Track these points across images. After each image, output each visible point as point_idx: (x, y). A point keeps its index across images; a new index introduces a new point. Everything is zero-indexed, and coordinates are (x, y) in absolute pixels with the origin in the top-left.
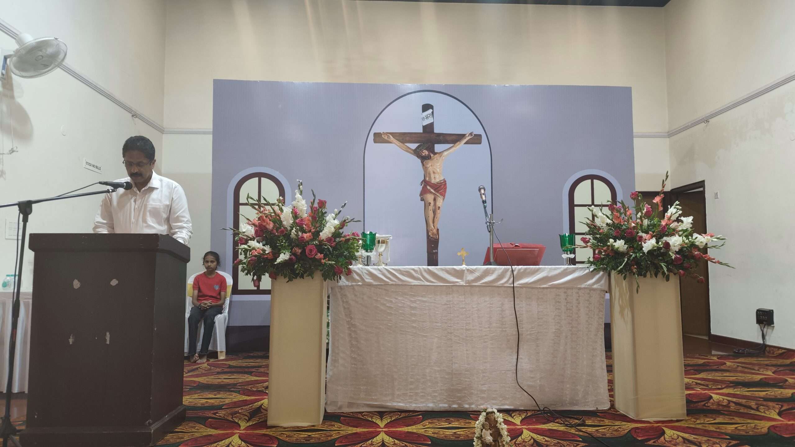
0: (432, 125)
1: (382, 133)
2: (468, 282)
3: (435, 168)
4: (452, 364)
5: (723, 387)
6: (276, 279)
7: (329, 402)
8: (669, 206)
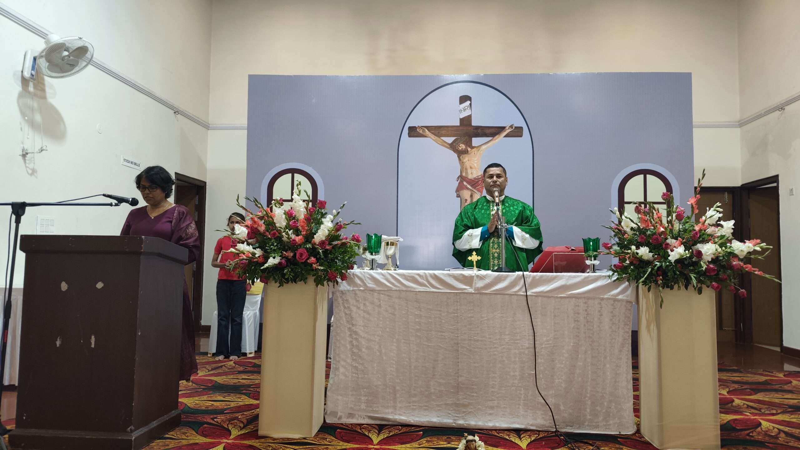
0: (469, 117)
1: (417, 127)
2: (478, 289)
3: (473, 163)
4: (458, 377)
5: (779, 411)
6: (267, 284)
7: (328, 412)
8: (708, 208)
